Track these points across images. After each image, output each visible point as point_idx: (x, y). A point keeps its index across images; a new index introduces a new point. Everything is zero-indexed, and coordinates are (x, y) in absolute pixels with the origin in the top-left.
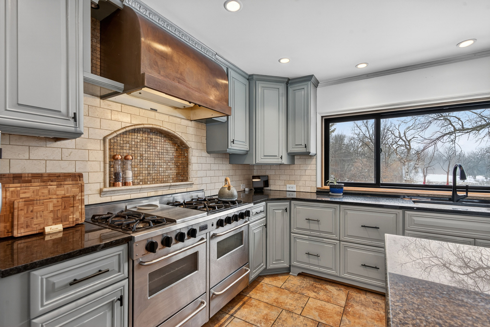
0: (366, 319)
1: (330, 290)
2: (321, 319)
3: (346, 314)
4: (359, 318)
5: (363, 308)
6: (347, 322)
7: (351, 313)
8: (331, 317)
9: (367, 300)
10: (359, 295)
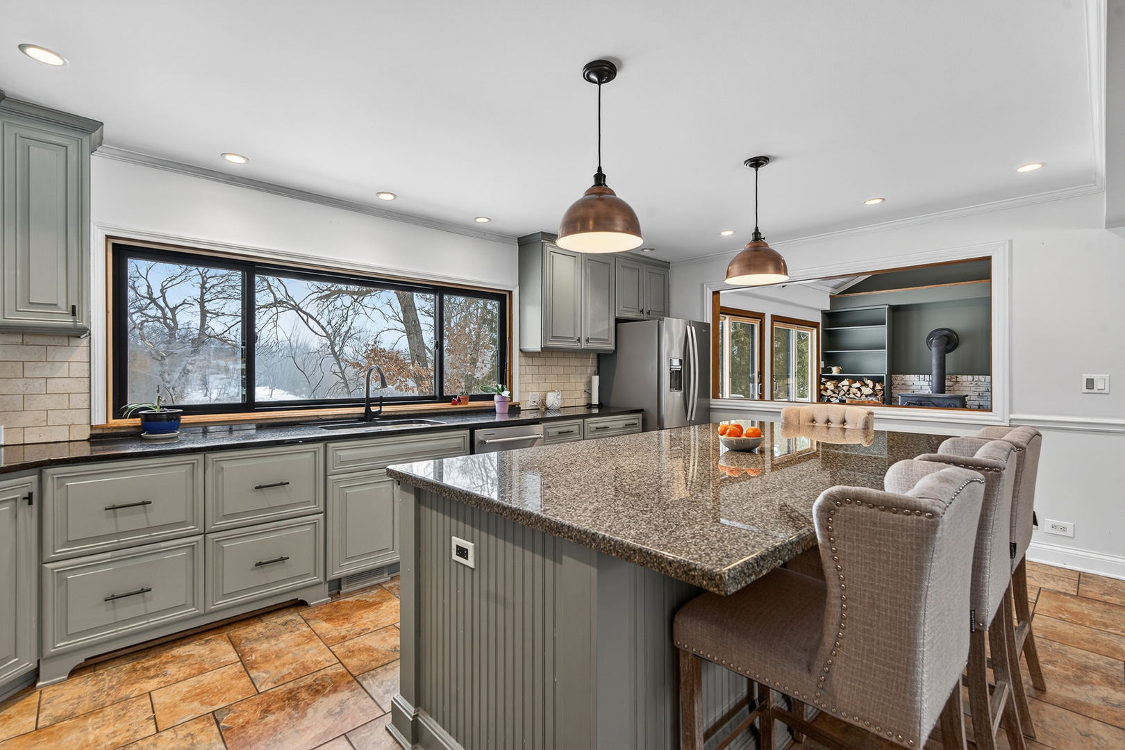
0: (289, 652)
1: (187, 653)
2: (212, 705)
3: (252, 668)
4: (278, 657)
5: (273, 642)
6: (264, 675)
7: (259, 659)
8: (228, 690)
9: (270, 627)
10: (250, 629)
